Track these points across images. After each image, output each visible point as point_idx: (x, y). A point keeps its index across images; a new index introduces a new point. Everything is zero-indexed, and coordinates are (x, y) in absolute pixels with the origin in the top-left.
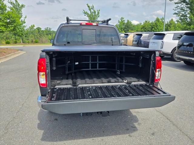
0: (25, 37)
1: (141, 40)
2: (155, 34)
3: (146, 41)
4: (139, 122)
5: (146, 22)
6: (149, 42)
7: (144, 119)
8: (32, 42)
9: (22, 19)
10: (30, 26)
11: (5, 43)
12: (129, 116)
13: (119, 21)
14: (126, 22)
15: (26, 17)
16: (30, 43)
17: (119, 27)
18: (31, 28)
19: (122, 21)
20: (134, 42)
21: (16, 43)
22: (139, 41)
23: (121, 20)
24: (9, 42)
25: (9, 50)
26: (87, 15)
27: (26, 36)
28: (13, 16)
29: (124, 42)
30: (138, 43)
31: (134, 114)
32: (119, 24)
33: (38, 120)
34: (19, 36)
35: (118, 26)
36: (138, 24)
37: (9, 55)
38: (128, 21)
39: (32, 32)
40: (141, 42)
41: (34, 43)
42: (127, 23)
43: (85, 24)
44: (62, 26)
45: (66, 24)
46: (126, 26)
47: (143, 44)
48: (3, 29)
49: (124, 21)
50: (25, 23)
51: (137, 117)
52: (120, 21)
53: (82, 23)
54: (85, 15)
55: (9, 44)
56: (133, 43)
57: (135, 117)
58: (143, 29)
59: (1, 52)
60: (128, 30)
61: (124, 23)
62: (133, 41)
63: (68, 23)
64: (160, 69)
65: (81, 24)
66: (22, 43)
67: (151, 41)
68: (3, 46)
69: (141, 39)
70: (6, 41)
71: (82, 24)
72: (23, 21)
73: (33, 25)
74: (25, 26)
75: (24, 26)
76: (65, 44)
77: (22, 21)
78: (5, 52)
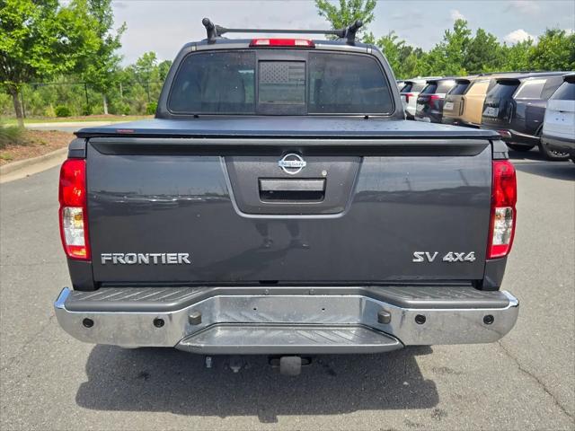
0: (124, 93)
1: (514, 102)
2: (567, 79)
3: (534, 105)
4: (439, 406)
5: (551, 34)
6: (543, 110)
7: (460, 397)
8: (139, 110)
9: (112, 33)
10: (142, 57)
11: (54, 115)
12: (406, 383)
13: (448, 34)
14: (473, 36)
15: (123, 28)
16: (132, 114)
17: (448, 54)
18: (144, 64)
19: (460, 34)
20: (488, 108)
21: (87, 113)
22: (506, 105)
23: (455, 29)
24: (68, 112)
25: (59, 136)
26: (326, 14)
27: (128, 92)
28: (76, 25)
29: (451, 108)
30: (501, 115)
31: (427, 375)
32: (447, 43)
33: (84, 374)
34: (97, 89)
35: (444, 53)
36: (519, 44)
37: (54, 153)
38: (480, 32)
39: (146, 76)
40: (515, 109)
41: (144, 114)
42: (476, 39)
43: (267, 43)
44: (189, 50)
45: (202, 43)
46: (473, 51)
47: (523, 116)
48: (44, 66)
49: (465, 33)
50: (119, 46)
51: (435, 388)
52: (453, 32)
53: (256, 40)
54: (321, 14)
55: (66, 116)
56: (485, 114)
57: (430, 385)
58: (535, 63)
59: (33, 142)
60: (480, 67)
61: (467, 41)
62: (486, 106)
63: (210, 41)
64: (510, 208)
65: (253, 45)
66: (106, 112)
67: (553, 104)
68: (47, 124)
69: (515, 97)
70: (60, 106)
71: (258, 43)
72: (113, 40)
73: (152, 54)
74: (119, 57)
75: (116, 59)
76: (196, 113)
77: (109, 41)
78: (44, 144)
